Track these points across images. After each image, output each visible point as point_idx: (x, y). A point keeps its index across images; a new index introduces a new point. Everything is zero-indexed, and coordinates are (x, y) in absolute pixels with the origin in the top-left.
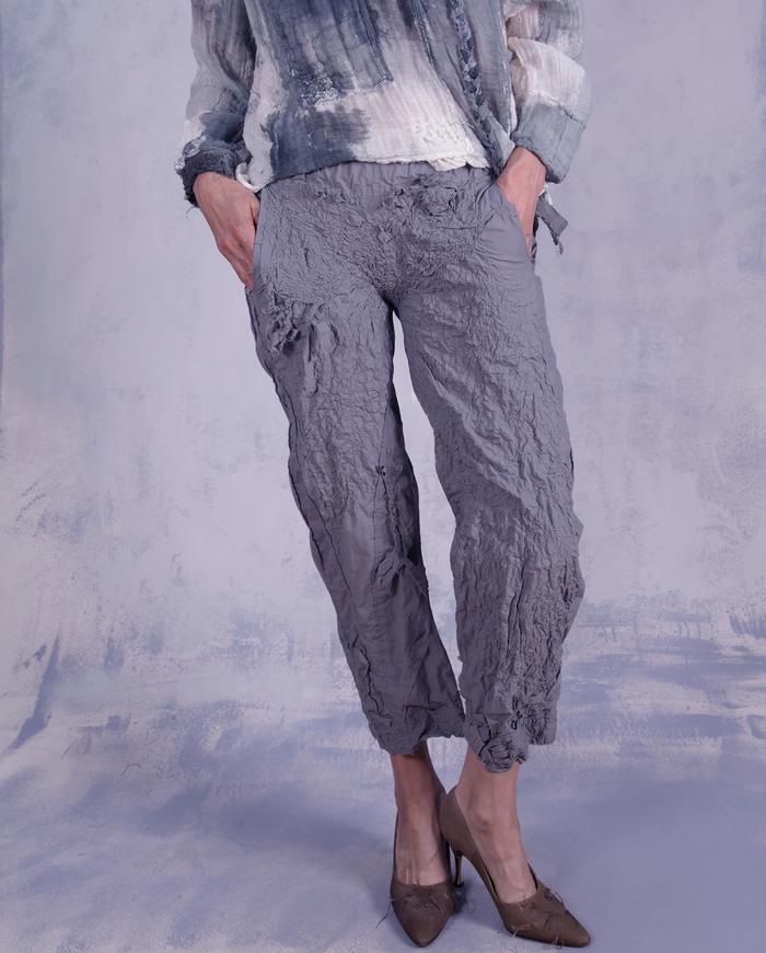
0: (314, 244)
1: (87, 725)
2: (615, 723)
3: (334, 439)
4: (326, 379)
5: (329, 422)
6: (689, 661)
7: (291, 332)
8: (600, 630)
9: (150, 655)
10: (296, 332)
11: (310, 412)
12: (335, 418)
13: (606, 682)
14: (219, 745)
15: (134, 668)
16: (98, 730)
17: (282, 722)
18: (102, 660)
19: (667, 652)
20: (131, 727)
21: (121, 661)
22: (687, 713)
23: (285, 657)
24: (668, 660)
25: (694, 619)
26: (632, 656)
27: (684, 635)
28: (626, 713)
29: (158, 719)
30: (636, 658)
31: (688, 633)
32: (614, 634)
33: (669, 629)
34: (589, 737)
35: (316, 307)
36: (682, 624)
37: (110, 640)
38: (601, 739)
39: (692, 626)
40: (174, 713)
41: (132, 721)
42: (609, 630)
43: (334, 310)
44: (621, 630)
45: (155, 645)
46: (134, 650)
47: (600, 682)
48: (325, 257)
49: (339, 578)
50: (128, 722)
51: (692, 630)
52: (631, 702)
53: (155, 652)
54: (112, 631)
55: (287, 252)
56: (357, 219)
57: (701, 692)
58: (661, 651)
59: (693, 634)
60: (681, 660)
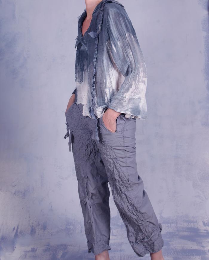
1: (25, 250)
2: (171, 251)
6: (192, 234)
8: (167, 225)
9: (43, 231)
13: (169, 240)
14: (62, 257)
15: (39, 234)
16: (29, 251)
17: (79, 250)
18: (30, 232)
19: (185, 231)
20: (37, 251)
21: (35, 232)
22: (191, 249)
23: (80, 232)
24: (186, 233)
25: (193, 222)
26: (176, 232)
27: (190, 226)
28: (174, 249)
29: (45, 249)
30: (177, 233)
31: (191, 226)
32: (171, 226)
33: (186, 225)
36: (189, 223)
37: (32, 226)
38: (168, 256)
40: (49, 247)
41: (38, 249)
42: (169, 225)
44: (173, 225)
45: (44, 228)
46: (38, 229)
50: (36, 250)
51: (192, 225)
52: (176, 246)
53: (44, 230)
54: (33, 223)
57: (195, 243)
58: (184, 231)
59: (192, 226)
60: (189, 234)
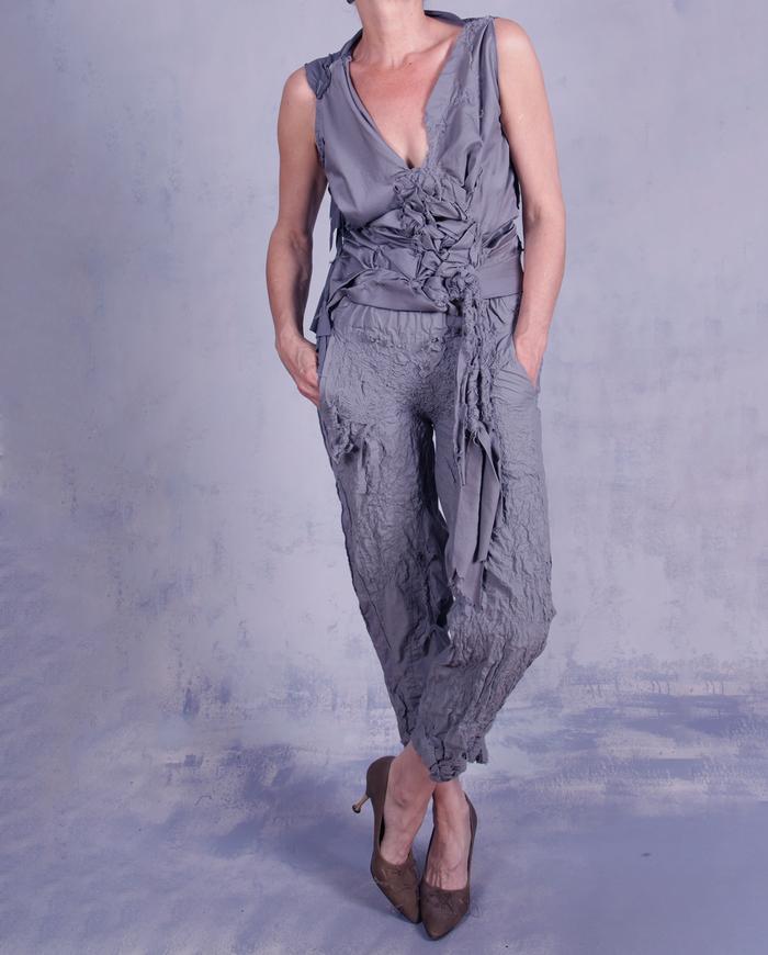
0: (368, 377)
1: (169, 762)
2: (601, 766)
3: (379, 530)
4: (375, 482)
5: (376, 516)
6: (662, 714)
7: (348, 446)
8: (588, 688)
9: (220, 704)
10: (352, 446)
11: (362, 507)
12: (381, 513)
13: (593, 731)
14: (275, 782)
15: (207, 715)
16: (178, 766)
17: (327, 763)
18: (182, 708)
19: (643, 706)
20: (204, 765)
21: (197, 709)
22: (660, 757)
23: (330, 708)
24: (644, 712)
25: (664, 678)
26: (615, 709)
27: (656, 691)
28: (610, 759)
29: (226, 758)
30: (617, 711)
31: (660, 691)
32: (599, 690)
33: (644, 687)
34: (580, 778)
35: (368, 427)
36: (655, 683)
37: (189, 690)
38: (590, 780)
39: (663, 684)
40: (239, 753)
41: (205, 759)
42: (595, 687)
43: (383, 429)
44: (605, 687)
45: (224, 696)
46: (207, 699)
47: (588, 732)
48: (377, 388)
49: (382, 638)
50: (200, 763)
51: (663, 687)
52: (614, 748)
53: (224, 702)
54: (190, 683)
55: (347, 383)
56: (403, 359)
57: (672, 739)
58: (637, 706)
59: (664, 692)
60: (654, 712)
